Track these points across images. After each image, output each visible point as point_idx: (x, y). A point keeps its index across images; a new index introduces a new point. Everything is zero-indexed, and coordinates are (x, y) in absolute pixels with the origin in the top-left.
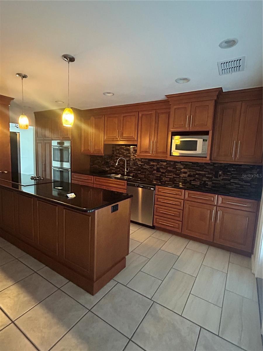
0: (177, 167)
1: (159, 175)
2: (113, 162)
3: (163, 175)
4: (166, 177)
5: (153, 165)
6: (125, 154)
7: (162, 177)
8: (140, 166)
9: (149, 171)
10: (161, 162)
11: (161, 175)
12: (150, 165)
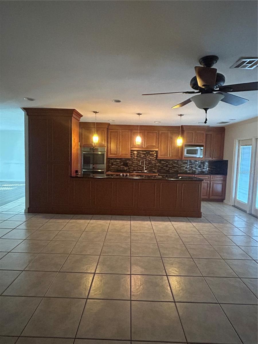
0: (179, 163)
1: (168, 169)
2: (131, 163)
3: (171, 169)
4: (172, 170)
5: (164, 164)
6: (142, 156)
7: (169, 170)
8: (154, 164)
9: (161, 167)
10: (169, 161)
11: (169, 169)
12: (161, 163)
